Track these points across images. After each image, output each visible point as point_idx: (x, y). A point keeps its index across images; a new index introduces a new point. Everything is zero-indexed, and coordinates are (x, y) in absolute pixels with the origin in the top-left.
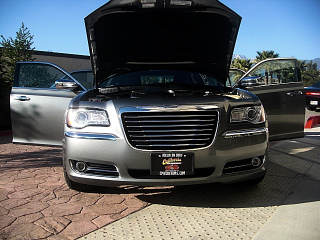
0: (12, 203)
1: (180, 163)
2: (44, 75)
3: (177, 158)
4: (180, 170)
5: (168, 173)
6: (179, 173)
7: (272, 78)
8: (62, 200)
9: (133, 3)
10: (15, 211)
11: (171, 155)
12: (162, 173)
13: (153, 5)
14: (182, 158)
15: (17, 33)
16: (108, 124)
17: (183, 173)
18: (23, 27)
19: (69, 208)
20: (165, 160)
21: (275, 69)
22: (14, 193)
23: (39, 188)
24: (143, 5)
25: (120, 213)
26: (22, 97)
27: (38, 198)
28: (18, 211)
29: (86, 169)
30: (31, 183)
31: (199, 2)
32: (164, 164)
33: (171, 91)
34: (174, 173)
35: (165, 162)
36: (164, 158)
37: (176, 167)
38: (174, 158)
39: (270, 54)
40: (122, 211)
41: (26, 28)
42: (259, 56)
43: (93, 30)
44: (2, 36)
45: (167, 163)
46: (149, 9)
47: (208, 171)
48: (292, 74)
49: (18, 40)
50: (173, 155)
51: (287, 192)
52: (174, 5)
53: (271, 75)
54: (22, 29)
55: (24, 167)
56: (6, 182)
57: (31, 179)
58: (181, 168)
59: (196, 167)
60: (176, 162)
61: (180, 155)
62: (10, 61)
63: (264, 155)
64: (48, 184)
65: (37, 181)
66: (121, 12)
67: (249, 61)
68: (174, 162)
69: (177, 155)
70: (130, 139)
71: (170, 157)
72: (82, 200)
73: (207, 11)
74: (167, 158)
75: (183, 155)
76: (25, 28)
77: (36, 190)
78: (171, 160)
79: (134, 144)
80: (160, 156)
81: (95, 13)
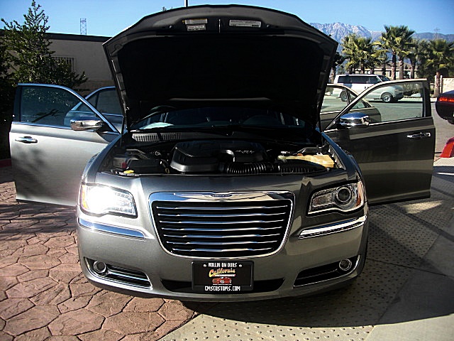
0: (10, 307)
1: (234, 275)
2: (67, 76)
3: (230, 268)
4: (234, 284)
5: (217, 289)
6: (231, 288)
7: (403, 64)
8: (79, 303)
9: (172, 25)
10: (13, 323)
11: (221, 265)
12: (208, 288)
13: (204, 27)
14: (236, 269)
15: (25, 16)
16: (135, 214)
17: (237, 288)
18: (33, 5)
19: (86, 320)
20: (212, 271)
21: (407, 53)
22: (14, 288)
23: (50, 276)
24: (189, 28)
25: (155, 330)
26: (25, 137)
27: (46, 299)
28: (18, 323)
29: (106, 271)
30: (39, 266)
31: (272, 23)
32: (210, 276)
33: (229, 152)
34: (225, 288)
35: (212, 274)
36: (212, 268)
37: (228, 280)
38: (224, 268)
39: (401, 31)
40: (157, 328)
41: (39, 6)
42: (386, 34)
43: (117, 59)
44: (3, 20)
45: (216, 275)
46: (198, 32)
47: (274, 284)
48: (432, 61)
49: (27, 26)
50: (224, 265)
51: (391, 297)
52: (234, 27)
53: (402, 59)
54: (32, 8)
55: (34, 233)
56: (7, 262)
57: (40, 257)
58: (235, 281)
59: (256, 279)
60: (227, 273)
61: (233, 265)
62: (17, 55)
63: (357, 256)
64: (63, 270)
65: (48, 263)
66: (156, 36)
67: (369, 41)
68: (224, 274)
69: (229, 265)
70: (163, 239)
71: (218, 268)
72: (106, 304)
73: (285, 35)
74: (215, 269)
75: (238, 265)
76: (37, 6)
77: (46, 281)
78: (221, 271)
79: (169, 247)
80: (205, 265)
81: (117, 38)
